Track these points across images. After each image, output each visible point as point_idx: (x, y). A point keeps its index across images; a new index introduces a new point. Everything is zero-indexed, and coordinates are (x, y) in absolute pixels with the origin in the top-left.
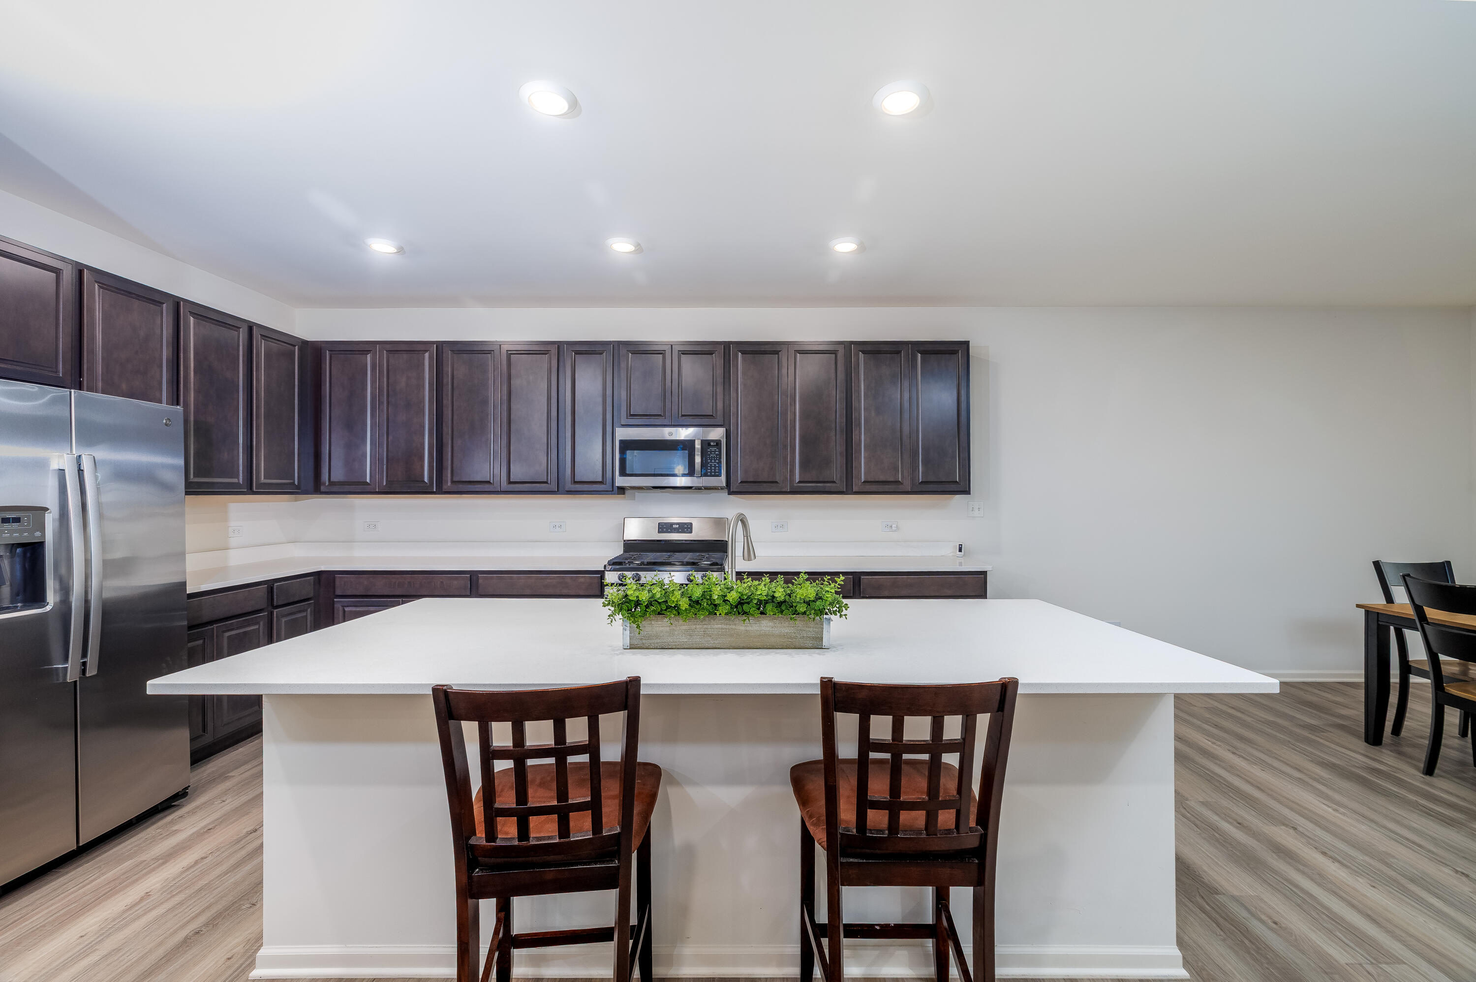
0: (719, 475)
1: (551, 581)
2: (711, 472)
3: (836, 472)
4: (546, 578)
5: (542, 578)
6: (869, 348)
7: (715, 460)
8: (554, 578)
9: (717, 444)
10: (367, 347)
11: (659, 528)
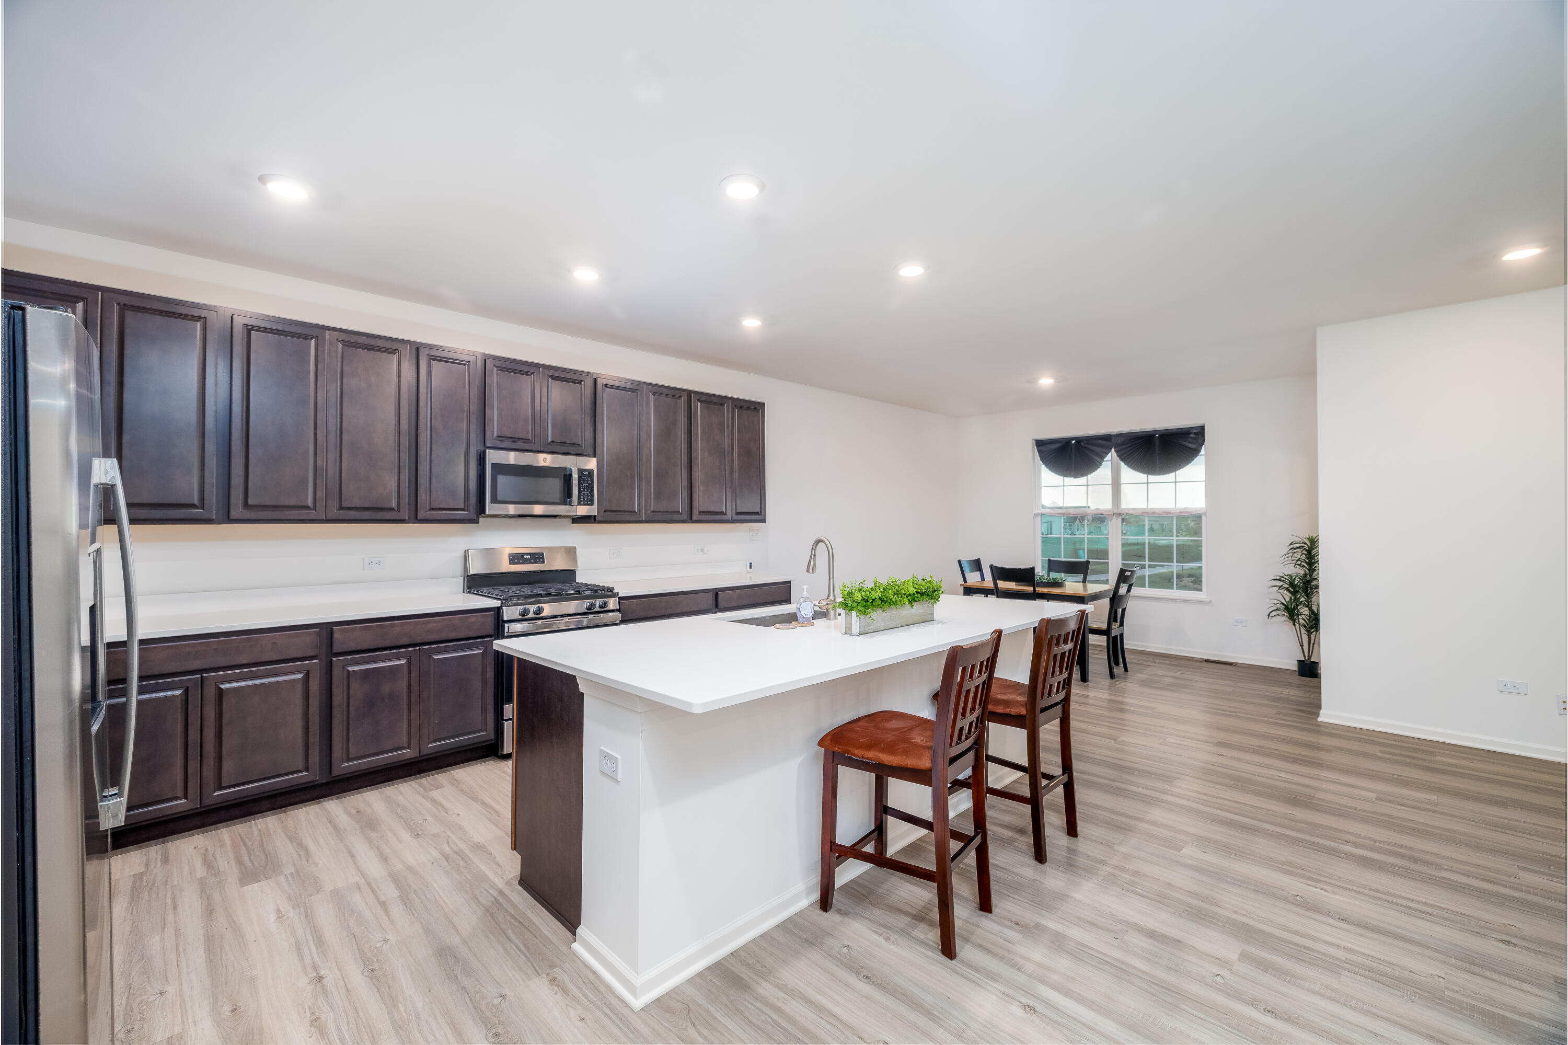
0: (592, 504)
1: (435, 624)
2: (584, 501)
3: (680, 504)
4: (429, 622)
5: (423, 623)
6: (704, 398)
7: (587, 490)
8: (439, 621)
9: (589, 473)
10: (75, 292)
11: (510, 560)
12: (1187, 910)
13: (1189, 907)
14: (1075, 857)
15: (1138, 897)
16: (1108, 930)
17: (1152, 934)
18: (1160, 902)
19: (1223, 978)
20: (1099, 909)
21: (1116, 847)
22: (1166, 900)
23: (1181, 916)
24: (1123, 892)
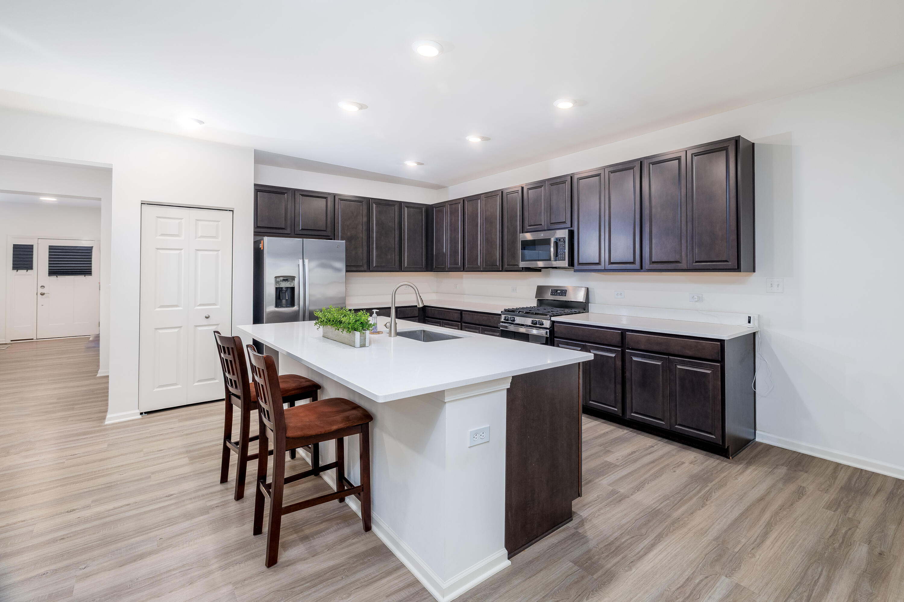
0: (564, 260)
2: (560, 258)
7: (562, 250)
9: (564, 240)
11: (551, 292)
12: (130, 588)
13: (129, 592)
14: (245, 554)
15: (172, 568)
16: (170, 538)
17: (142, 556)
18: (154, 577)
19: (81, 569)
20: (188, 542)
21: (230, 587)
22: (150, 582)
23: (131, 581)
24: (185, 563)
